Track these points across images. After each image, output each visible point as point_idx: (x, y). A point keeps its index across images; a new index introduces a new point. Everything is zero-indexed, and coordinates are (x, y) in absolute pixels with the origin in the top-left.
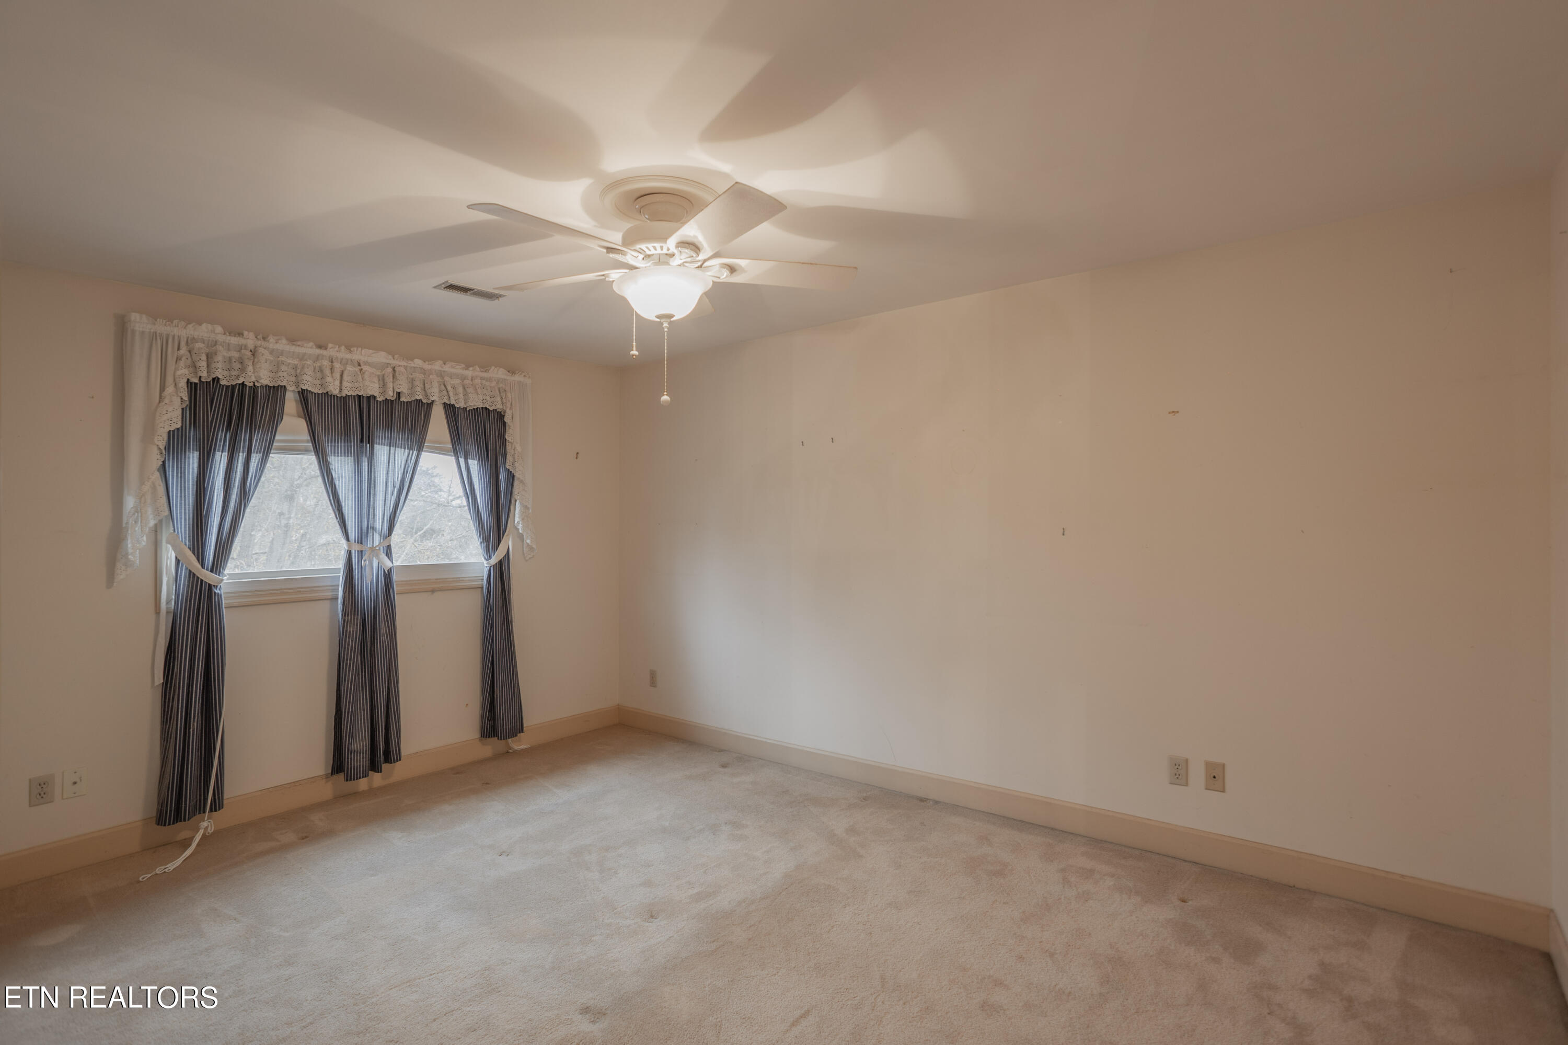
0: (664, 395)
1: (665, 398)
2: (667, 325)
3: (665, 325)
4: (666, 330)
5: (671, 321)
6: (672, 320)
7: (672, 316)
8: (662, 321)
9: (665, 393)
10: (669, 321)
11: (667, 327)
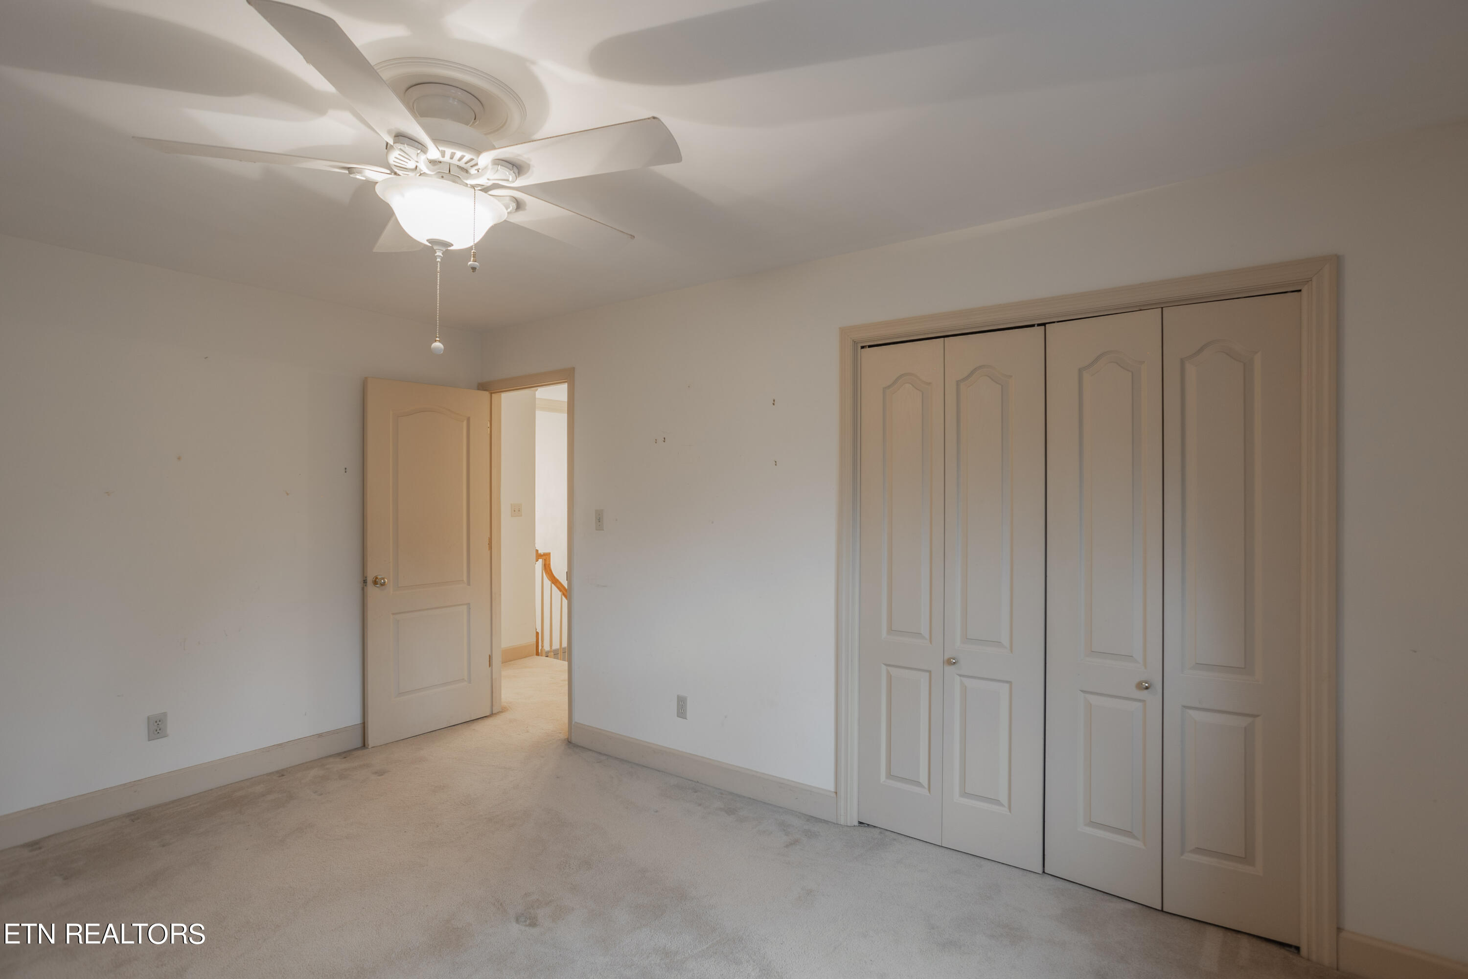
0: (436, 341)
1: (438, 345)
2: (441, 255)
3: (439, 253)
4: (439, 260)
5: (447, 249)
6: (449, 248)
7: (447, 244)
8: (435, 247)
9: (438, 339)
10: (444, 250)
11: (440, 256)
